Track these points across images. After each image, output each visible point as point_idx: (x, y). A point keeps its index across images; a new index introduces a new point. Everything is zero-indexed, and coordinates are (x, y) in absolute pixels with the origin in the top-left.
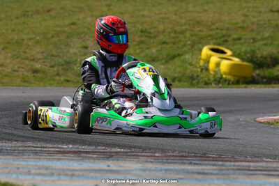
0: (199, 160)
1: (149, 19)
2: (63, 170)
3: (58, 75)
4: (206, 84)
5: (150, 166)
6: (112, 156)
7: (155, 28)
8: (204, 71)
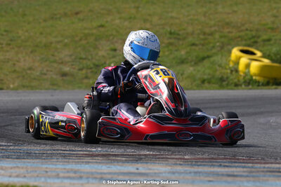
0: (229, 162)
1: (177, 21)
2: (92, 173)
3: (87, 77)
4: (236, 85)
5: (179, 168)
6: (141, 159)
7: (184, 30)
8: (234, 73)
